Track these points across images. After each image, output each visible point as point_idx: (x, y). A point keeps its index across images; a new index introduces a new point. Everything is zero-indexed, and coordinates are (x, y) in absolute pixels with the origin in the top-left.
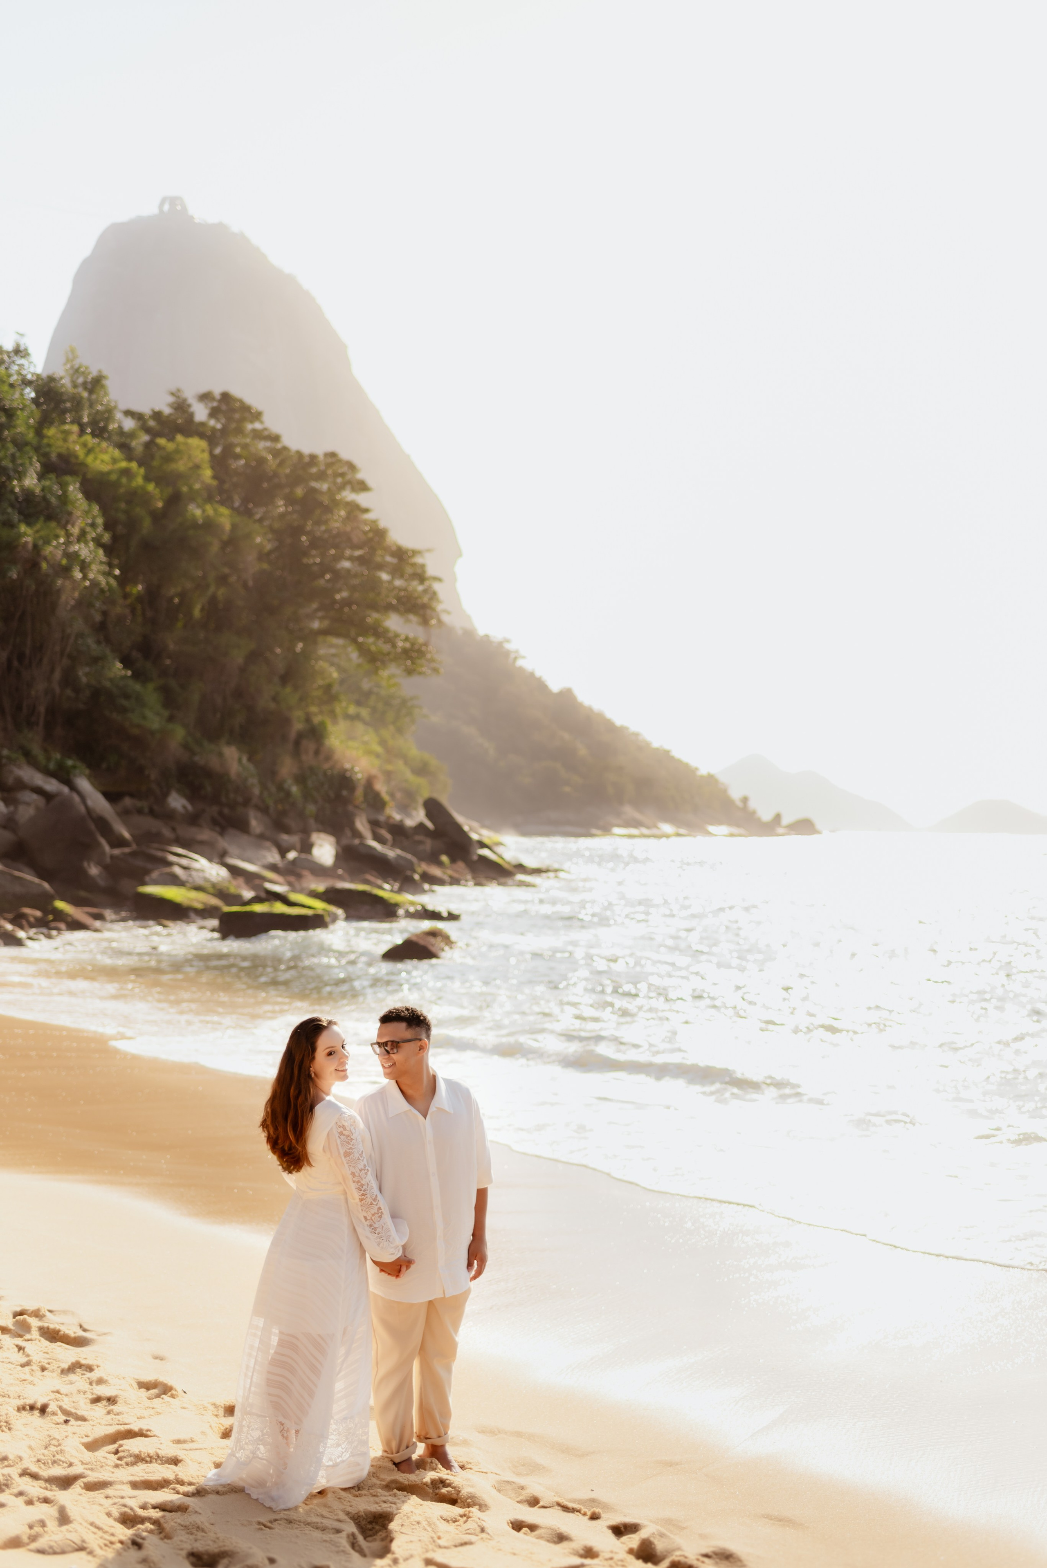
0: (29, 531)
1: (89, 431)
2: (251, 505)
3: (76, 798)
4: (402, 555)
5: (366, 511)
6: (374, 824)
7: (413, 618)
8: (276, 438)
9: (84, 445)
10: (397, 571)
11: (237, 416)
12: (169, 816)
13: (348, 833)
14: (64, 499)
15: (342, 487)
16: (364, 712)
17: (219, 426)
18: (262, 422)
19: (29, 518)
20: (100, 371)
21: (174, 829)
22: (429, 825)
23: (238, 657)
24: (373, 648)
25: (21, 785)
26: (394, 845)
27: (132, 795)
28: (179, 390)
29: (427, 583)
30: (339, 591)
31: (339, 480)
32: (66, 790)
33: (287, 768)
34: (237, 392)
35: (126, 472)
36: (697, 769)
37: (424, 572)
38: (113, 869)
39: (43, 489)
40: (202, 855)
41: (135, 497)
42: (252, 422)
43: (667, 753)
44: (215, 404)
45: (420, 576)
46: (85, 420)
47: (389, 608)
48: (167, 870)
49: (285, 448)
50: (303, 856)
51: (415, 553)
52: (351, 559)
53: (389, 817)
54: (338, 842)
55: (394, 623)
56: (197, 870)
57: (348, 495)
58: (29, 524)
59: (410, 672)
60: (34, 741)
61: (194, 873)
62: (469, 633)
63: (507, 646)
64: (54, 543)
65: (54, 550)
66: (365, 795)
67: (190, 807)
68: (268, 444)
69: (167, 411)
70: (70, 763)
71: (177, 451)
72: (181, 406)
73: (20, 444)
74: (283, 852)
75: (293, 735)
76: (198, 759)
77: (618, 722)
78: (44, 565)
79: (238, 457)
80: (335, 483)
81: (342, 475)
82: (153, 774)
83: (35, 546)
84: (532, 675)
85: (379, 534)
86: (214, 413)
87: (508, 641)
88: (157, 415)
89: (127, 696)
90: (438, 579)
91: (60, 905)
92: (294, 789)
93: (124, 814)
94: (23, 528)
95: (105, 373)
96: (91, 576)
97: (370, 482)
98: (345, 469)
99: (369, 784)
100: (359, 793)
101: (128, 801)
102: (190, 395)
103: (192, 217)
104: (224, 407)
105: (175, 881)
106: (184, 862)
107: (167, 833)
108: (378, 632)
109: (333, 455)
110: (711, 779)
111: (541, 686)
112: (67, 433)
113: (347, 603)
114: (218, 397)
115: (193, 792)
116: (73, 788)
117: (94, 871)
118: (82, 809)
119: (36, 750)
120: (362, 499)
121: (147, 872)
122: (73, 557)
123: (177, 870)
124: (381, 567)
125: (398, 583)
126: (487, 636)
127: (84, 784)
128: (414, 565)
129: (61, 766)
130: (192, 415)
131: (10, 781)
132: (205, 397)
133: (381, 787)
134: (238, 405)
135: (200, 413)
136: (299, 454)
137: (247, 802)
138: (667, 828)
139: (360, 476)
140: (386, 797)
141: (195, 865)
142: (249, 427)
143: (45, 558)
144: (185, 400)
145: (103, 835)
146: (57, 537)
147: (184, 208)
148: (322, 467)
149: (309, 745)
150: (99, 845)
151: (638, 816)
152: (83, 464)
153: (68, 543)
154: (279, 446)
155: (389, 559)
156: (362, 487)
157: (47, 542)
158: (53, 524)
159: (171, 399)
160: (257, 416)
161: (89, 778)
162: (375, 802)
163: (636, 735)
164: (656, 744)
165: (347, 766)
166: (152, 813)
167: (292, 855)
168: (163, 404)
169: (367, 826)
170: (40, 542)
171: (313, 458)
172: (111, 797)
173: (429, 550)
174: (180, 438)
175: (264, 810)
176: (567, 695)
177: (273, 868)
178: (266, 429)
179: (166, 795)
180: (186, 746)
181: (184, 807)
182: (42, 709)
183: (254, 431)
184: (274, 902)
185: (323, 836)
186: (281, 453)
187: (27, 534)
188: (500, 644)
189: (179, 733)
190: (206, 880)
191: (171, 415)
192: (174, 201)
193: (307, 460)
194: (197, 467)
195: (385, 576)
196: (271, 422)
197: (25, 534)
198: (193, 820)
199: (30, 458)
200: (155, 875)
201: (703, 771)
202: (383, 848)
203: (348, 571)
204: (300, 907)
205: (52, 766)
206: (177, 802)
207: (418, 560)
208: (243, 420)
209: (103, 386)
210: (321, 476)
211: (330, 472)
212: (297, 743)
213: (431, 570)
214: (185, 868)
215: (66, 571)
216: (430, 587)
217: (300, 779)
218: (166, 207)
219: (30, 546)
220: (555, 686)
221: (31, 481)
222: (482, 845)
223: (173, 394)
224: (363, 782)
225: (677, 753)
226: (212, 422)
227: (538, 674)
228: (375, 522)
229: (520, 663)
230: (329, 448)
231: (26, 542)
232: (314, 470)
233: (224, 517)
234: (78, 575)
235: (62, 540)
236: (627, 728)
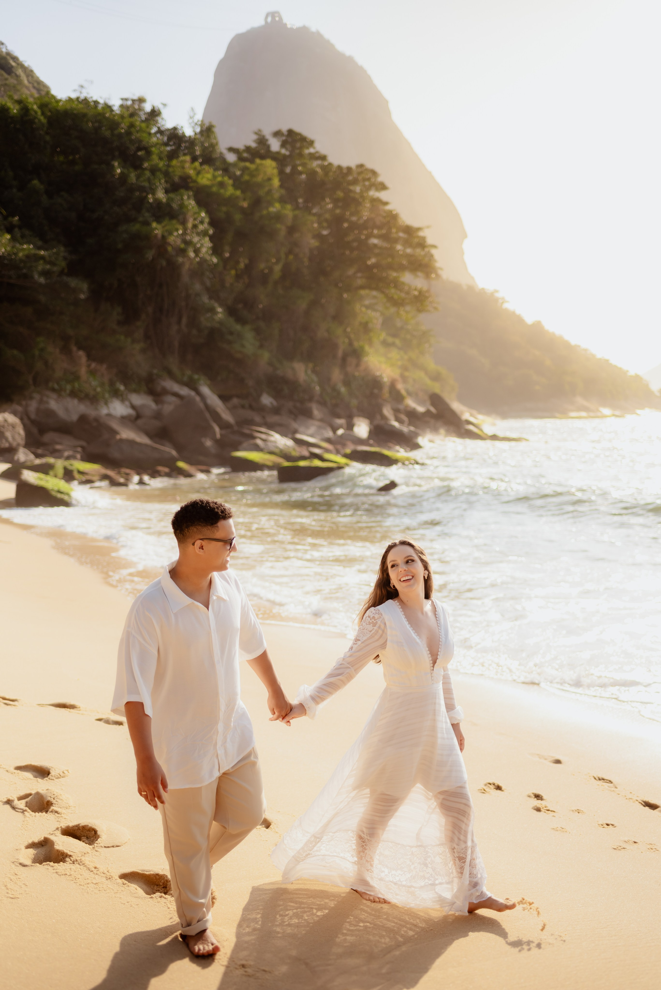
0: (159, 226)
1: (200, 161)
2: (310, 205)
3: (198, 399)
4: (409, 231)
5: (386, 203)
6: (396, 411)
7: (419, 274)
8: (324, 158)
9: (195, 169)
10: (407, 243)
11: (298, 145)
12: (261, 409)
13: (378, 417)
14: (182, 206)
15: (369, 188)
16: (398, 342)
17: (287, 153)
18: (314, 148)
19: (159, 220)
20: (210, 123)
21: (264, 417)
22: (433, 410)
23: (303, 305)
24: (396, 297)
25: (165, 392)
26: (410, 424)
27: (238, 396)
28: (260, 131)
29: (426, 250)
30: (369, 258)
31: (367, 183)
32: (193, 393)
33: (336, 375)
34: (297, 129)
35: (222, 185)
36: (627, 371)
37: (425, 242)
38: (221, 444)
39: (168, 199)
40: (277, 432)
41: (231, 201)
42: (308, 148)
43: (607, 361)
44: (284, 138)
45: (422, 244)
46: (198, 153)
47: (402, 268)
48: (252, 441)
49: (330, 164)
50: (348, 432)
51: (419, 229)
52: (378, 237)
53: (407, 406)
54: (371, 423)
55: (407, 278)
56: (271, 442)
57: (373, 193)
58: (159, 222)
59: (419, 311)
60: (173, 362)
61: (269, 444)
62: (471, 288)
63: (497, 295)
64: (175, 234)
65: (174, 239)
66: (390, 392)
67: (275, 403)
68: (319, 162)
69: (253, 145)
70: (196, 377)
71: (257, 169)
72: (262, 141)
73: (154, 170)
74: (334, 430)
75: (340, 353)
76: (280, 373)
77: (573, 342)
78: (170, 249)
79: (301, 173)
80: (364, 186)
81: (369, 179)
82: (251, 383)
83: (163, 237)
84: (514, 313)
85: (393, 217)
86: (283, 145)
87: (496, 291)
88: (248, 149)
89: (231, 333)
90: (434, 247)
91: (181, 464)
92: (343, 390)
93: (232, 410)
94: (154, 225)
95: (214, 123)
96: (201, 255)
97: (388, 183)
98: (369, 175)
99: (393, 385)
100: (386, 392)
101: (235, 401)
102: (267, 132)
103: (286, 24)
104: (290, 140)
105: (257, 448)
106: (263, 436)
107: (258, 419)
108: (397, 284)
109: (361, 166)
110: (637, 378)
111: (520, 320)
112: (184, 162)
113: (374, 266)
114: (286, 133)
115: (277, 394)
116: (198, 393)
117: (208, 443)
118: (202, 405)
119: (175, 369)
120: (383, 195)
121: (240, 443)
122: (188, 243)
123: (259, 442)
124: (396, 240)
125: (409, 251)
126: (483, 289)
127: (205, 390)
128: (418, 237)
129: (191, 379)
130: (268, 147)
131: (159, 389)
132: (277, 134)
133: (400, 386)
134: (298, 137)
135: (275, 145)
136: (340, 167)
137: (311, 399)
138: (606, 411)
139: (380, 179)
140: (403, 392)
141: (272, 439)
142: (306, 151)
143: (170, 244)
144: (264, 137)
145: (215, 421)
146: (177, 230)
147: (281, 19)
148: (355, 175)
149: (352, 361)
150: (211, 428)
151: (585, 403)
152: (195, 181)
153: (185, 233)
154: (326, 163)
155: (401, 234)
156: (383, 187)
157: (171, 233)
158: (174, 222)
159: (255, 137)
160: (311, 143)
161: (210, 387)
162: (397, 397)
163: (586, 350)
164: (599, 355)
165: (378, 374)
166: (251, 407)
167: (340, 432)
168: (250, 141)
169: (391, 412)
170: (166, 234)
171: (349, 169)
172: (224, 398)
173: (428, 227)
174: (258, 161)
175: (322, 403)
176: (538, 325)
177: (328, 440)
178: (317, 152)
179: (259, 396)
180: (270, 364)
181: (272, 403)
182: (176, 344)
183: (310, 154)
184: (313, 459)
185: (361, 419)
186: (327, 168)
187: (157, 229)
188: (492, 294)
189: (266, 356)
190: (277, 447)
191: (256, 147)
192: (273, 14)
193: (345, 171)
194: (269, 179)
195: (399, 247)
196: (320, 147)
197: (156, 229)
198: (276, 411)
199: (160, 180)
200: (245, 445)
201: (632, 373)
202: (400, 425)
203: (375, 246)
204: (329, 462)
205: (185, 379)
206: (267, 400)
207: (421, 234)
208: (301, 148)
209: (213, 132)
210: (355, 182)
211: (360, 178)
212: (344, 360)
213: (430, 241)
214: (264, 440)
215: (183, 252)
216: (429, 252)
217: (347, 383)
218: (269, 19)
219: (160, 236)
220: (529, 320)
221: (161, 195)
222: (469, 422)
223: (256, 133)
224: (388, 384)
225: (613, 361)
226: (283, 151)
227: (518, 312)
228: (391, 212)
229: (506, 306)
230: (359, 162)
231: (157, 234)
232: (350, 178)
233: (288, 211)
234: (192, 255)
235: (180, 232)
236: (579, 346)
